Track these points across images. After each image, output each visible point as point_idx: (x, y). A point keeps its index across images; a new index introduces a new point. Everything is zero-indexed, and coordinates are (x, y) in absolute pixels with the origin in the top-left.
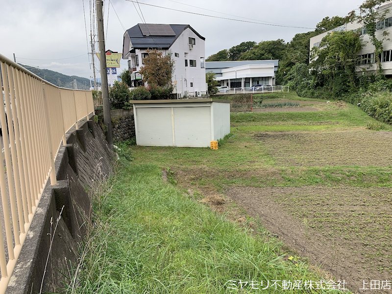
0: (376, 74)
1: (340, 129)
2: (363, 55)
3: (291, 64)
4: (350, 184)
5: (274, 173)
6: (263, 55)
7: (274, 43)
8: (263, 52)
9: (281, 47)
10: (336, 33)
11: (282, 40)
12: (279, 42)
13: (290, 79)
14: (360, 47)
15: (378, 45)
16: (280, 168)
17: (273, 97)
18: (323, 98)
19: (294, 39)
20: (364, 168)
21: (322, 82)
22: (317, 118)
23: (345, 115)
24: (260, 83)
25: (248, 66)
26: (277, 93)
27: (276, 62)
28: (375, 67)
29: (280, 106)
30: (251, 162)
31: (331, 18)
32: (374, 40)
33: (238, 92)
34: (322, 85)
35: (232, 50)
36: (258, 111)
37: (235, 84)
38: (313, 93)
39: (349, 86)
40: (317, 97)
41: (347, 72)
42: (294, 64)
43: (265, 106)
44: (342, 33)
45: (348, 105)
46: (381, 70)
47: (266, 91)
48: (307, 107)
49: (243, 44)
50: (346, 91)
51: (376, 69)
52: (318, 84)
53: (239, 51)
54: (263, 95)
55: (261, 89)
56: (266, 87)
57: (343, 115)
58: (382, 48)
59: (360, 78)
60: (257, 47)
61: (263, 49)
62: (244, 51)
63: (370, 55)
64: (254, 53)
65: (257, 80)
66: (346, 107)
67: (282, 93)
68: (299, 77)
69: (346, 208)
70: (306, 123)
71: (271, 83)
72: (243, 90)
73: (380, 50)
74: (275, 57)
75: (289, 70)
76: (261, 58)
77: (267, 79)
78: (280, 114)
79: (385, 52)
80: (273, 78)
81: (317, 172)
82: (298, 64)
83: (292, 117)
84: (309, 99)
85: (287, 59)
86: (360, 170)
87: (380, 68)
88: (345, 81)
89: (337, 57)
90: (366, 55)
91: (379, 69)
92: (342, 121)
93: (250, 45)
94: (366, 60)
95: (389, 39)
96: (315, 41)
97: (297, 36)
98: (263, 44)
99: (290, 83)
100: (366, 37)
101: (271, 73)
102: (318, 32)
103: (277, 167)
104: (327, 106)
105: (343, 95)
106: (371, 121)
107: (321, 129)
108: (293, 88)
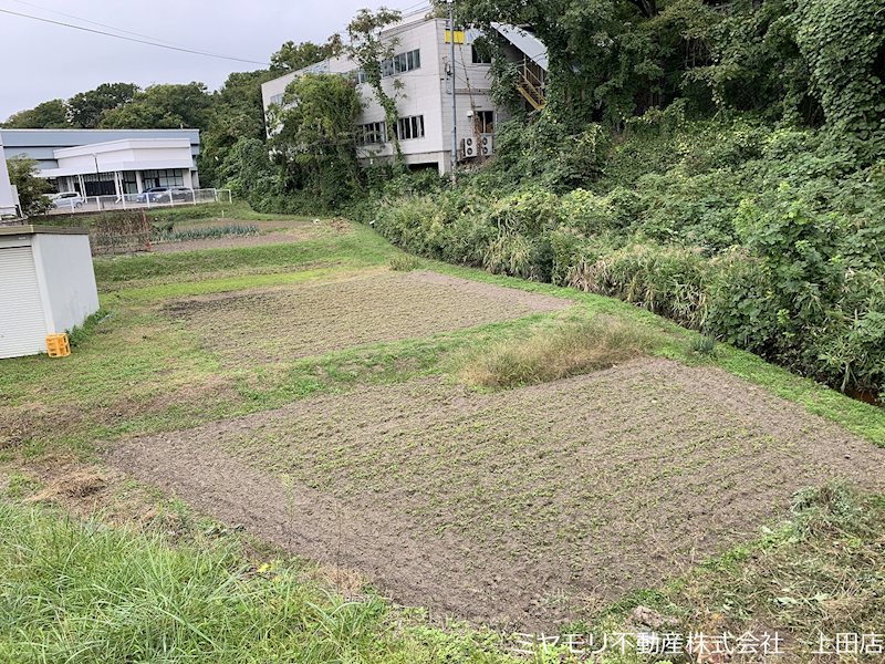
0: (393, 162)
1: (344, 275)
2: (366, 126)
3: (228, 140)
4: (374, 382)
5: (220, 389)
6: (161, 117)
7: (183, 90)
8: (159, 110)
9: (201, 100)
10: (310, 76)
11: (201, 85)
12: (195, 90)
13: (231, 174)
14: (359, 109)
15: (389, 106)
16: (233, 374)
17: (198, 216)
18: (305, 214)
19: (228, 84)
20: (394, 346)
21: (298, 180)
22: (299, 257)
23: (350, 247)
24: (163, 183)
25: (125, 144)
26: (206, 206)
27: (193, 135)
28: (390, 149)
29: (215, 234)
30: (162, 372)
31: (297, 44)
32: (382, 95)
33: (109, 206)
34: (300, 187)
35: (77, 102)
36: (166, 249)
37: (98, 185)
38: (283, 204)
39: (350, 187)
40: (293, 212)
41: (344, 158)
42: (235, 140)
43: (181, 236)
44: (322, 78)
45: (354, 225)
46: (401, 156)
47: (181, 202)
48: (276, 233)
49: (104, 89)
50: (347, 198)
51: (391, 153)
52: (290, 185)
53: (99, 106)
54: (174, 211)
55: (166, 199)
56: (178, 192)
57: (347, 246)
58: (396, 112)
59: (367, 170)
60: (141, 98)
61: (159, 104)
62: (111, 106)
63: (377, 125)
64: (137, 112)
65: (153, 178)
66: (351, 231)
67: (216, 206)
68: (249, 169)
69: (371, 429)
70: (277, 268)
71: (189, 183)
72: (122, 202)
73: (393, 116)
74: (191, 122)
75: (226, 154)
76: (155, 123)
77: (177, 173)
78: (218, 254)
79: (401, 120)
80: (193, 172)
81: (310, 369)
82: (243, 141)
83: (245, 258)
84: (277, 216)
85: (218, 127)
86: (389, 351)
87: (398, 150)
88: (342, 177)
89: (319, 127)
90: (371, 125)
91: (396, 153)
92: (346, 259)
93: (124, 92)
94: (372, 136)
95: (405, 96)
96: (272, 91)
97: (234, 77)
98: (157, 90)
99: (231, 183)
100: (366, 90)
101: (186, 160)
102: (276, 72)
103: (224, 374)
104: (314, 230)
105: (342, 205)
106: (397, 255)
107: (309, 279)
108: (240, 194)
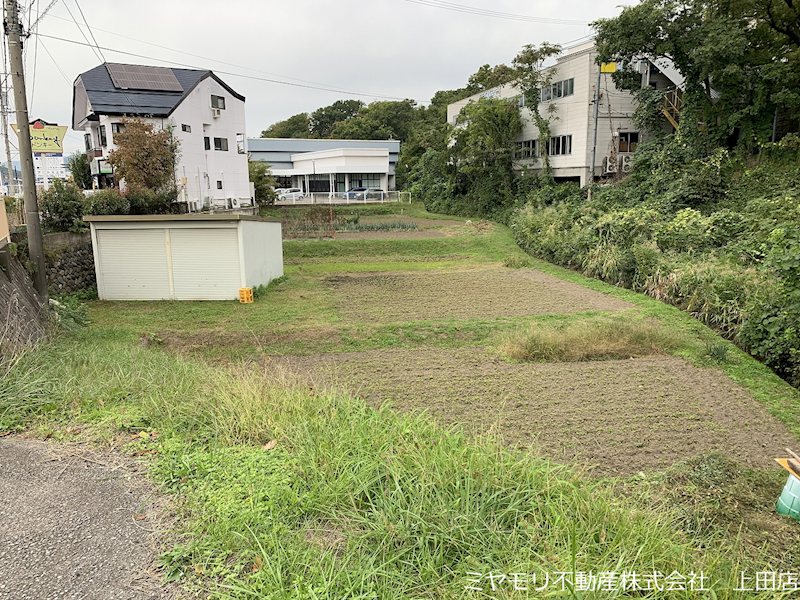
0: (542, 175)
1: (465, 266)
2: (525, 142)
3: (420, 151)
6: (377, 128)
7: (396, 106)
8: (376, 123)
9: (410, 114)
10: (482, 100)
11: (412, 101)
12: (407, 105)
13: (416, 179)
14: (520, 127)
15: (543, 126)
17: (384, 213)
18: (465, 215)
19: (433, 101)
21: (463, 186)
22: (438, 250)
23: (482, 245)
24: (364, 185)
25: (340, 152)
26: (391, 205)
27: (394, 145)
28: (541, 163)
29: (385, 228)
31: (492, 66)
32: (537, 117)
33: (320, 201)
34: (464, 192)
35: (318, 115)
36: (347, 237)
37: (318, 184)
38: (449, 206)
39: (503, 195)
40: (455, 214)
41: (502, 171)
42: (424, 150)
43: (361, 229)
44: (491, 102)
45: (498, 227)
46: (549, 169)
47: (373, 201)
48: (432, 230)
49: (338, 105)
50: (499, 203)
51: (541, 166)
52: (456, 191)
53: (332, 118)
54: (366, 207)
55: (362, 198)
56: (373, 193)
57: (479, 244)
58: (550, 132)
59: (518, 180)
60: (366, 112)
61: (376, 118)
62: (342, 118)
63: (534, 142)
64: (359, 124)
65: (357, 179)
66: (490, 230)
67: (398, 205)
68: (428, 176)
70: (418, 257)
71: (383, 185)
72: (331, 198)
73: (546, 135)
74: (402, 136)
75: (414, 163)
76: (372, 134)
77: (376, 176)
78: (378, 243)
79: (553, 139)
80: (390, 177)
81: (394, 329)
82: (430, 152)
83: (397, 248)
84: (442, 216)
85: (413, 140)
87: (548, 165)
88: (497, 185)
89: (480, 143)
90: (529, 142)
91: (545, 166)
92: (474, 254)
93: (352, 107)
94: (529, 152)
95: (558, 118)
96: (453, 111)
97: (439, 95)
98: (376, 106)
99: (416, 186)
100: (525, 113)
101: (383, 166)
102: (471, 90)
104: (464, 229)
105: (494, 209)
107: (437, 268)
108: (419, 196)
